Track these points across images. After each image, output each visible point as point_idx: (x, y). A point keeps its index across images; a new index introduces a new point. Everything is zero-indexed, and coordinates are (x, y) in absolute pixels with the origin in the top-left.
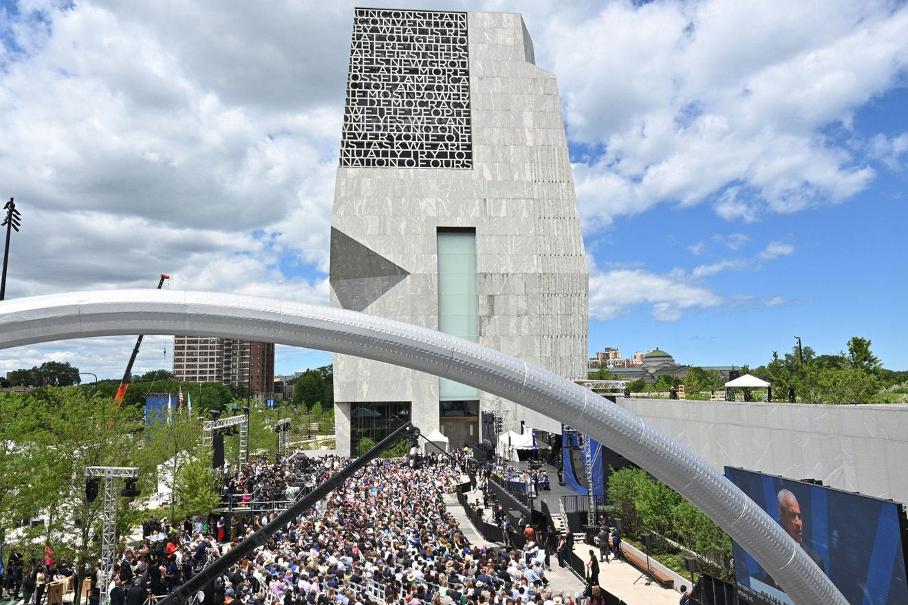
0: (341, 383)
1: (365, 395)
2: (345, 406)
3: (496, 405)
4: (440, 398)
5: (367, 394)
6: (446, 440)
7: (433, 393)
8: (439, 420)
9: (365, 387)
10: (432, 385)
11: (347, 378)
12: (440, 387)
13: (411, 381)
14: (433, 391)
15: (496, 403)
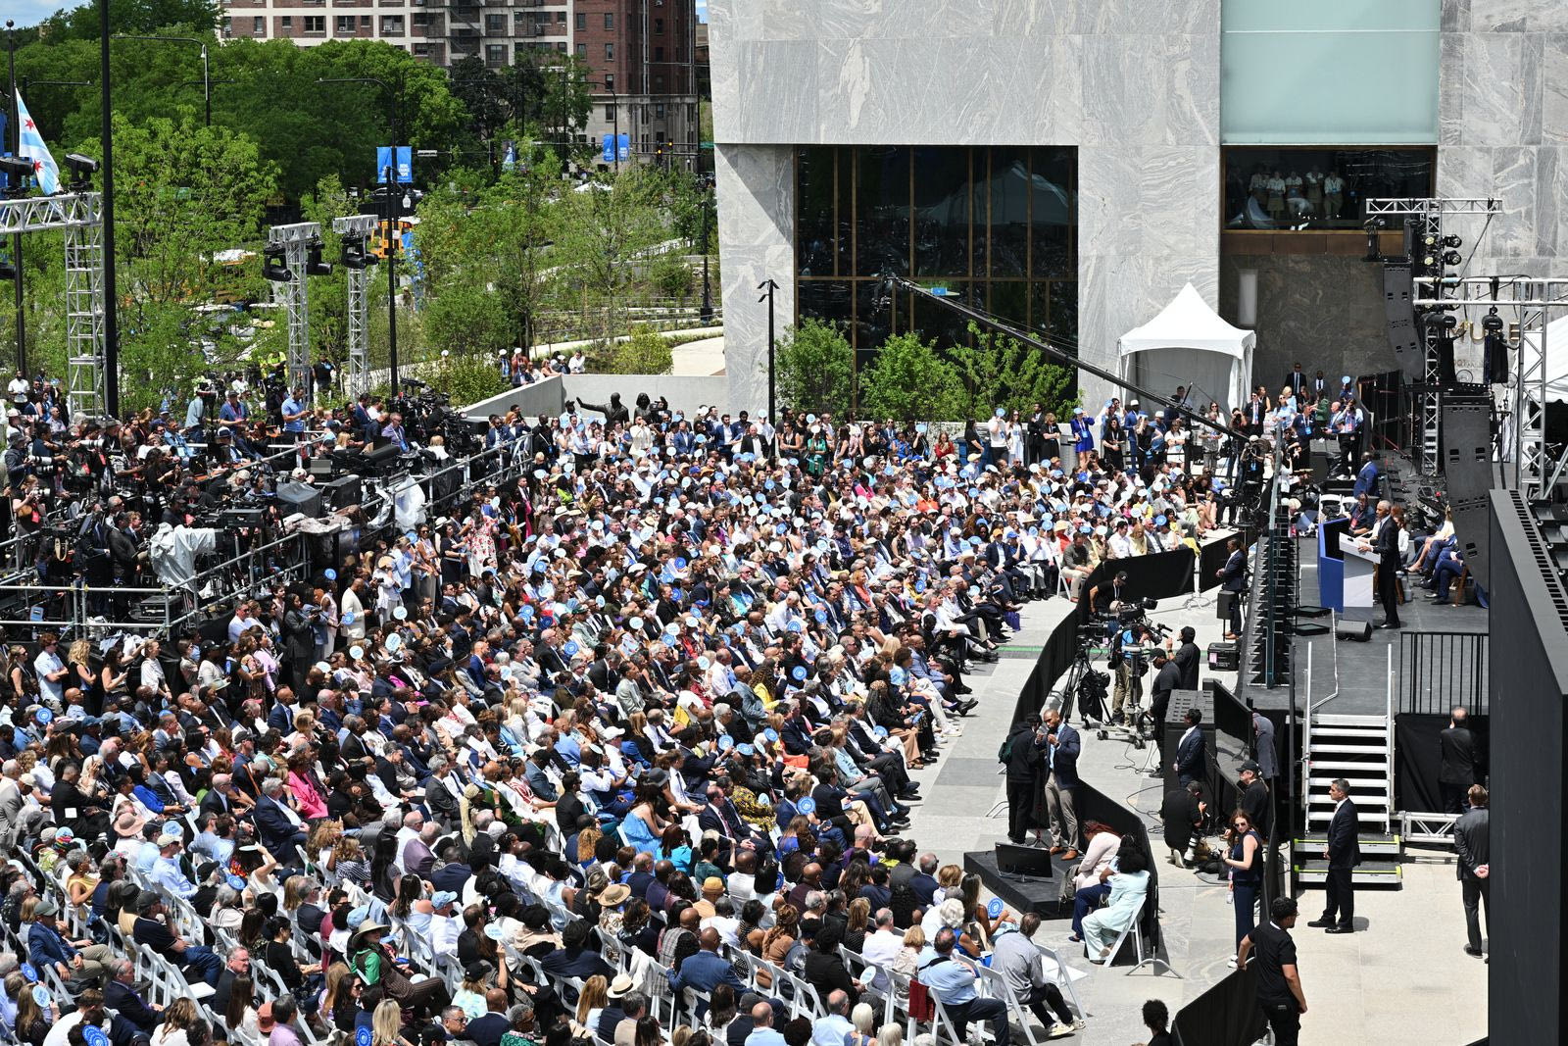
0: (745, 45)
1: (855, 113)
2: (768, 163)
3: (1526, 172)
4: (1224, 128)
5: (865, 109)
6: (1233, 341)
7: (1189, 105)
8: (1214, 241)
9: (855, 70)
10: (1183, 67)
11: (769, 22)
12: (1225, 75)
13: (1077, 39)
14: (1186, 93)
15: (1522, 161)
